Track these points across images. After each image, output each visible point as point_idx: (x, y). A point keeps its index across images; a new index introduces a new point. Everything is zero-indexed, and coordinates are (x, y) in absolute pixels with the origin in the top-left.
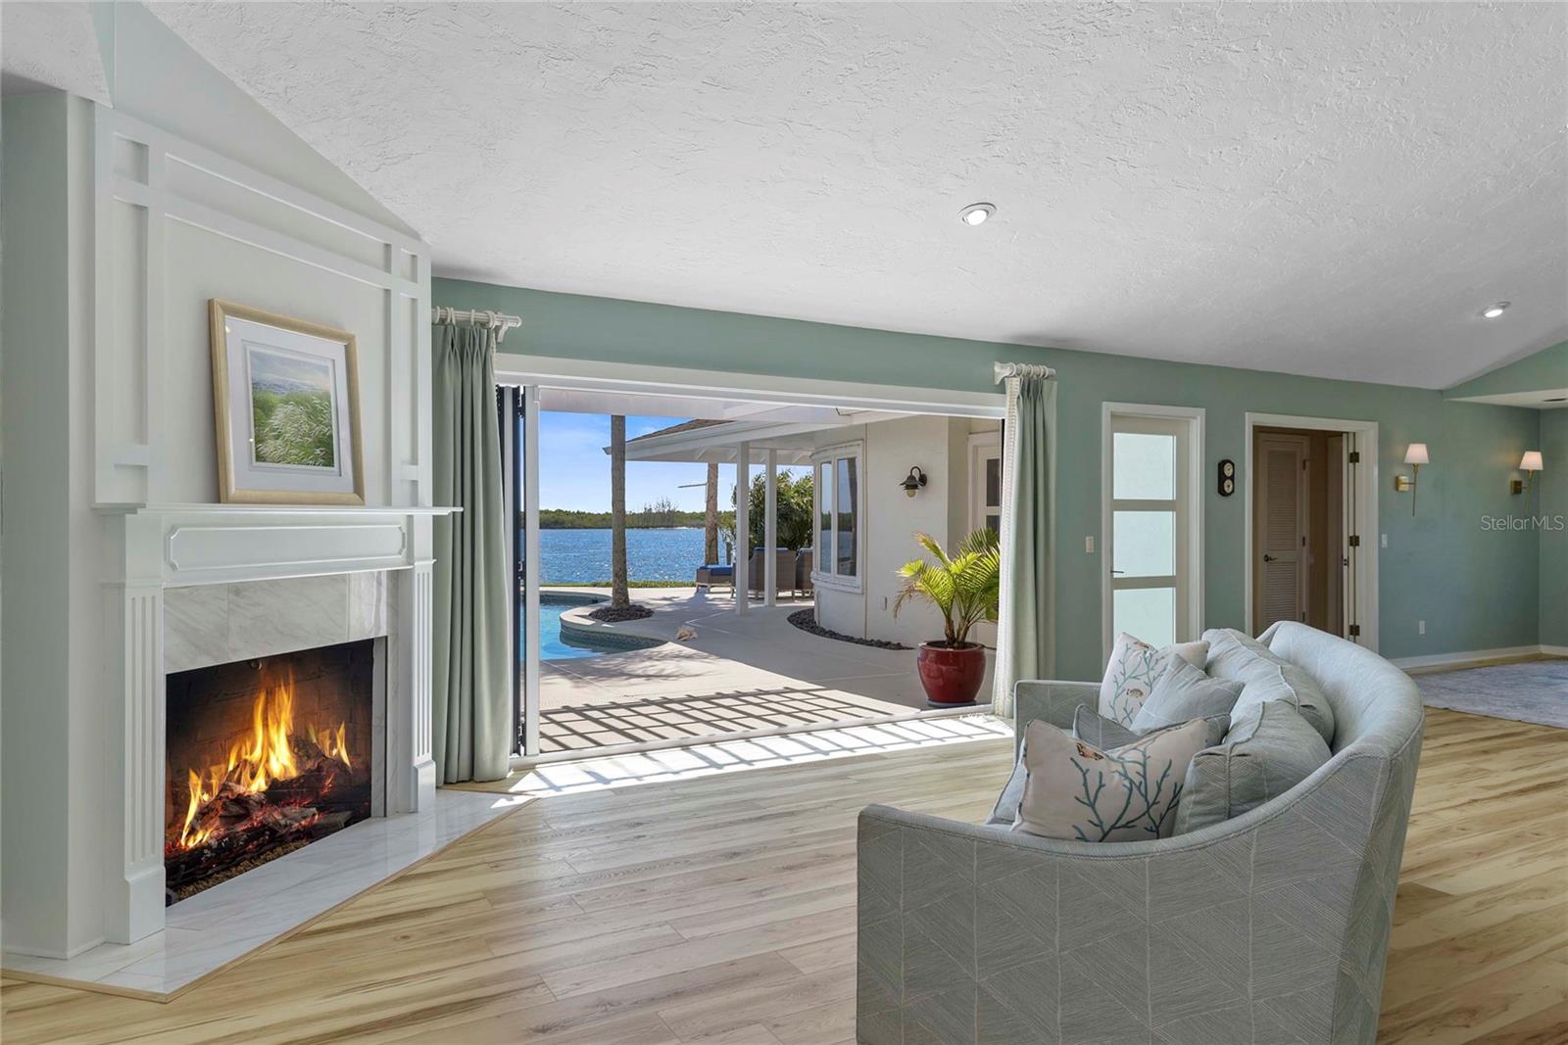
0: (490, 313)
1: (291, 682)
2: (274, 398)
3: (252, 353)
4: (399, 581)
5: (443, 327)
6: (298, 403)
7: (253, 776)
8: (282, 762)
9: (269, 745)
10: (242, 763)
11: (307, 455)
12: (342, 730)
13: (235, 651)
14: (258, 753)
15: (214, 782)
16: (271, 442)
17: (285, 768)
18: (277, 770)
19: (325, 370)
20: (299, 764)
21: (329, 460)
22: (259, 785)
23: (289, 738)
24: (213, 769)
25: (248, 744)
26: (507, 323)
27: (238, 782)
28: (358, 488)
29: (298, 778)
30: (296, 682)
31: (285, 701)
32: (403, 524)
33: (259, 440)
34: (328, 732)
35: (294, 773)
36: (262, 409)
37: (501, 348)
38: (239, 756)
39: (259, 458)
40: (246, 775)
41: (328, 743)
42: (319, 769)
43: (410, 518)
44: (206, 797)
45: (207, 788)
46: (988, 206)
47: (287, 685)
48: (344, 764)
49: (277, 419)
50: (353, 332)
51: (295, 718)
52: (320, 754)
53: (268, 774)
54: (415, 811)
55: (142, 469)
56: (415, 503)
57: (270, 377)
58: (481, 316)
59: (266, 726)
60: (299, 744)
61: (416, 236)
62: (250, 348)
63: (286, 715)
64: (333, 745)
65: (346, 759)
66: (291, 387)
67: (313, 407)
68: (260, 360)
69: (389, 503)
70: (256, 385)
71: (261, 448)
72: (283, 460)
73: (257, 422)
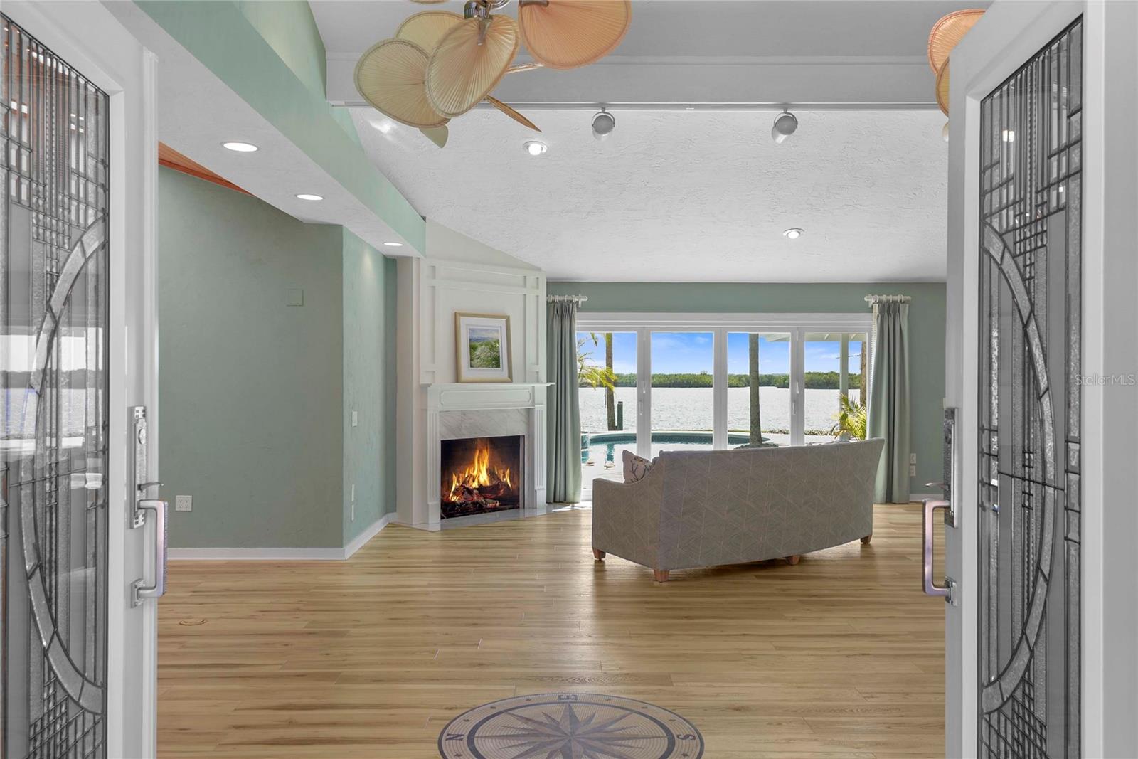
0: (573, 296)
1: (489, 447)
2: (477, 344)
3: (470, 329)
4: (529, 413)
5: (553, 305)
6: (486, 345)
7: (474, 481)
8: (484, 479)
9: (479, 471)
10: (470, 475)
11: (490, 364)
12: (508, 471)
13: (464, 435)
14: (475, 474)
15: (460, 479)
16: (476, 361)
17: (485, 481)
18: (482, 481)
19: (497, 331)
20: (491, 481)
21: (498, 366)
22: (475, 485)
23: (487, 470)
24: (461, 475)
25: (472, 469)
26: (582, 299)
27: (468, 482)
28: (510, 376)
29: (490, 487)
30: (491, 448)
31: (486, 455)
32: (530, 390)
33: (471, 360)
34: (502, 471)
35: (488, 484)
36: (473, 348)
37: (579, 310)
38: (469, 473)
39: (471, 366)
40: (471, 481)
41: (502, 475)
42: (498, 485)
43: (533, 387)
44: (458, 484)
45: (458, 481)
46: (800, 231)
47: (487, 449)
48: (507, 484)
49: (478, 352)
50: (508, 314)
51: (490, 463)
52: (499, 479)
53: (479, 482)
54: (536, 508)
55: (434, 372)
56: (538, 381)
57: (476, 336)
58: (570, 298)
59: (479, 463)
60: (491, 473)
61: (539, 269)
62: (469, 327)
63: (486, 461)
64: (504, 477)
65: (509, 484)
66: (484, 339)
67: (492, 346)
68: (472, 330)
69: (525, 381)
70: (470, 340)
71: (473, 362)
72: (480, 366)
73: (471, 354)
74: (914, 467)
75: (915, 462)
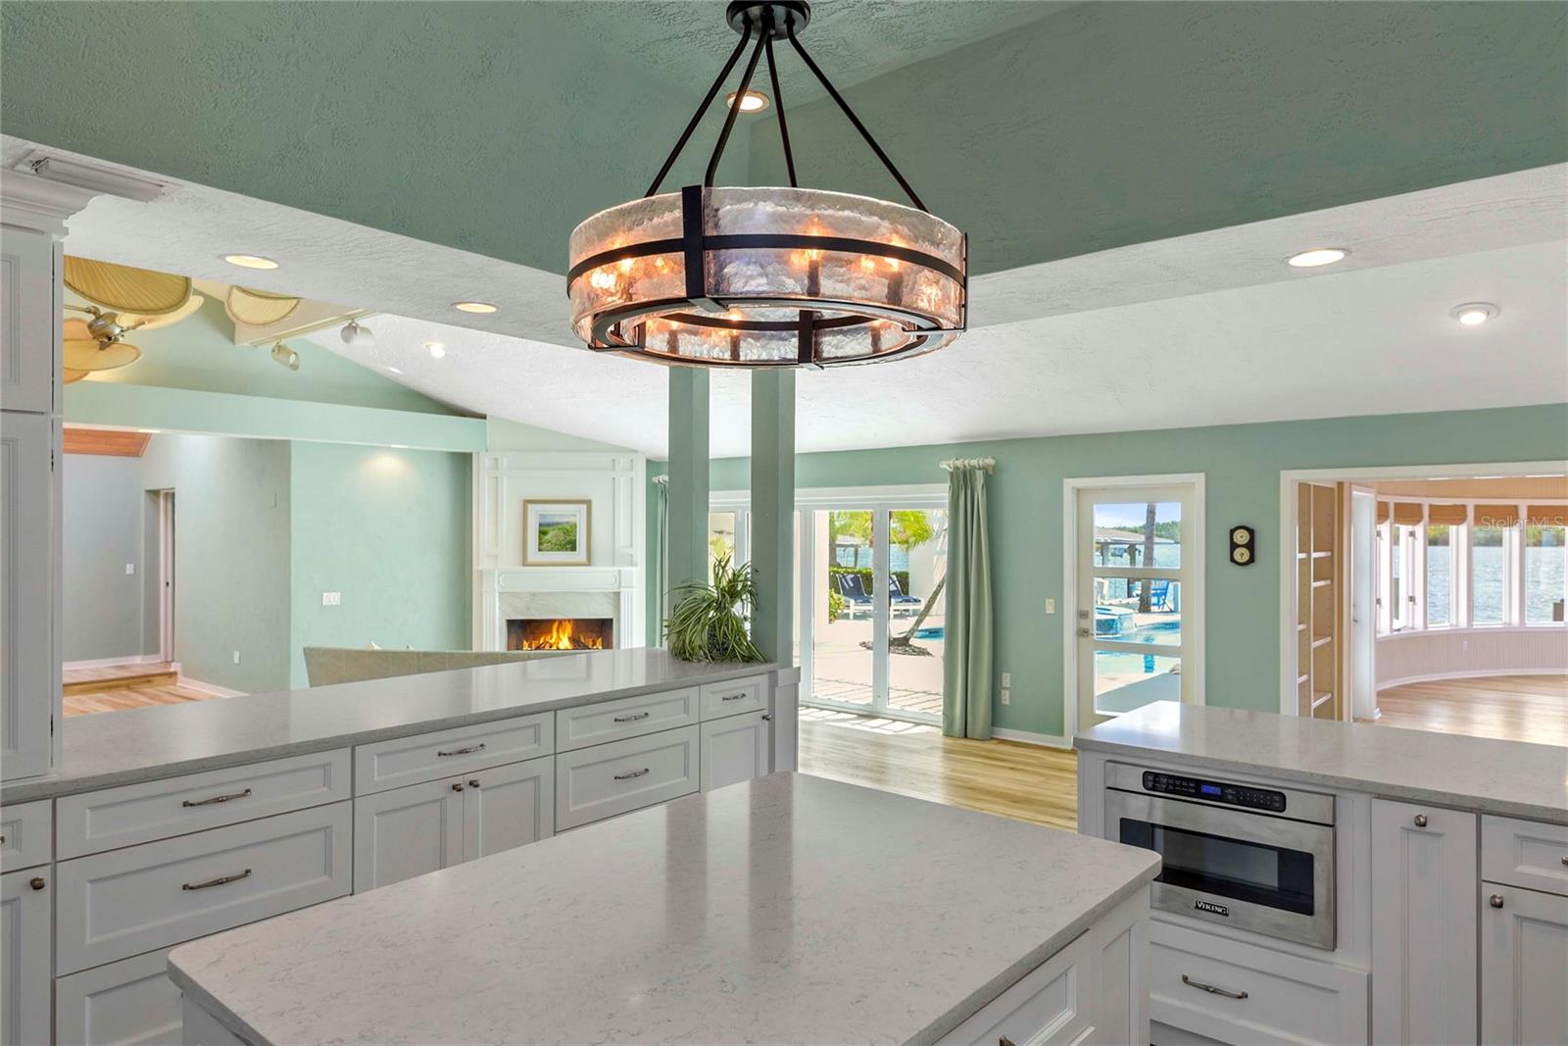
2: (548, 529)
3: (540, 515)
4: (618, 596)
5: (654, 486)
6: (559, 529)
11: (563, 547)
16: (545, 545)
19: (575, 516)
21: (574, 549)
28: (590, 559)
30: (573, 626)
32: (616, 574)
33: (541, 544)
36: (542, 533)
39: (540, 550)
43: (620, 571)
49: (548, 537)
50: (590, 499)
55: (496, 556)
56: (632, 563)
57: (547, 521)
61: (635, 451)
62: (539, 513)
66: (558, 524)
67: (568, 530)
68: (542, 516)
69: (614, 564)
70: (540, 525)
71: (541, 547)
72: (552, 550)
73: (540, 539)
74: (1007, 692)
75: (1008, 686)
